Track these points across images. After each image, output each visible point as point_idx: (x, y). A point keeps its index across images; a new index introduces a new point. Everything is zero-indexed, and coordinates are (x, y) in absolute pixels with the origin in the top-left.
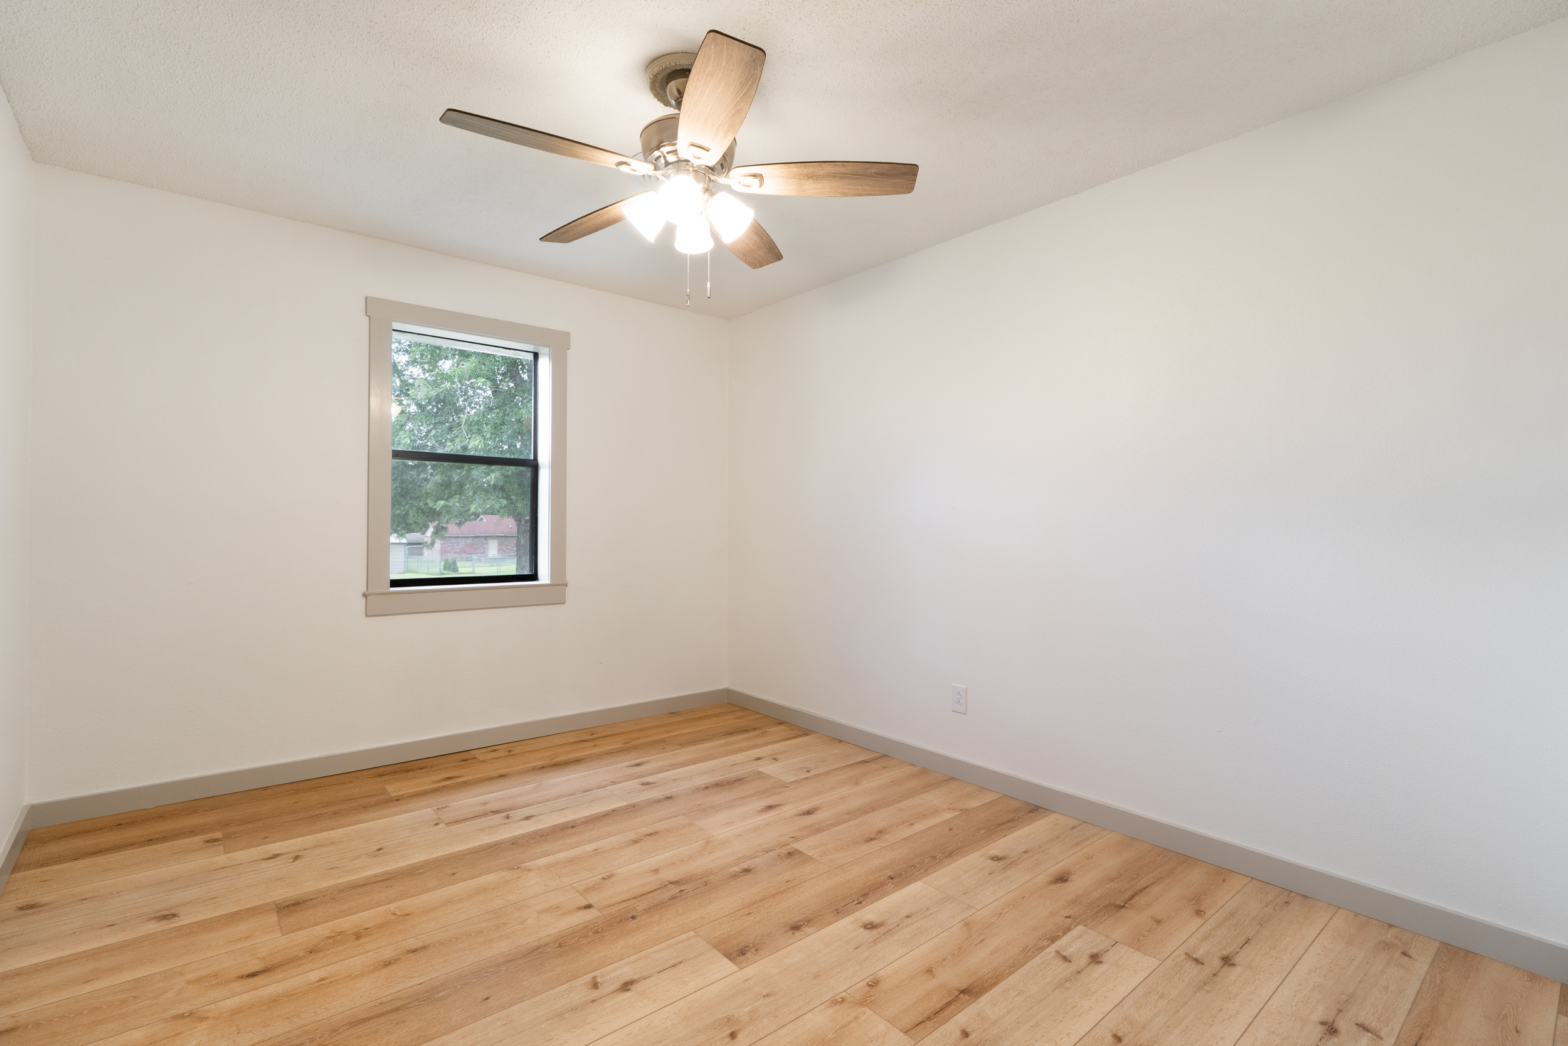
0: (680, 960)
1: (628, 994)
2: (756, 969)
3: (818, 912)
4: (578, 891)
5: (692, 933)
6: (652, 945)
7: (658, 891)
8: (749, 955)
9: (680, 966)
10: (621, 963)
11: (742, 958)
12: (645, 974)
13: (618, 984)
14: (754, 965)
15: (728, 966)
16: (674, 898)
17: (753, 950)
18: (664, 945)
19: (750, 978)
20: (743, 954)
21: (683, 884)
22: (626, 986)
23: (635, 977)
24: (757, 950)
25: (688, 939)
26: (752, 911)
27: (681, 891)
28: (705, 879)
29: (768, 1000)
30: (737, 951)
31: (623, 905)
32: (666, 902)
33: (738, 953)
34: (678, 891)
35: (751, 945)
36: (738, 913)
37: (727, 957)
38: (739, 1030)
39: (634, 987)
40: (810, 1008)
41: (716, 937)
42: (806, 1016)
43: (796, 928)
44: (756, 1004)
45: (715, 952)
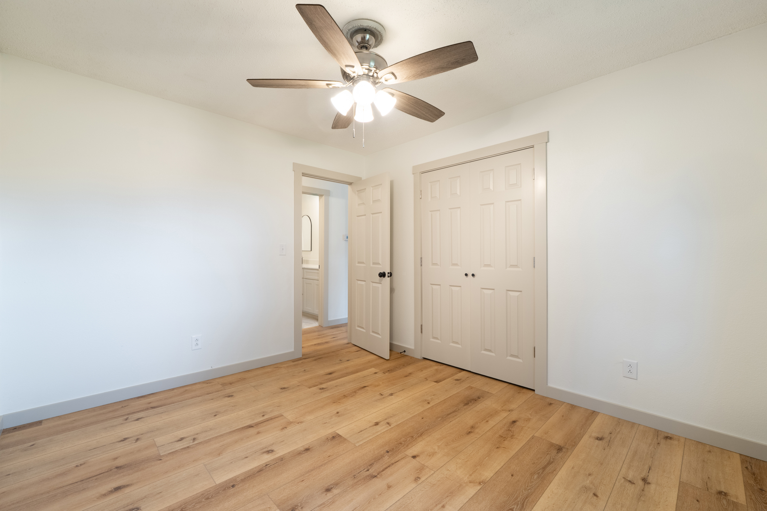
0: (360, 433)
1: (375, 421)
2: (329, 431)
3: (292, 459)
4: (427, 467)
5: (357, 445)
6: (373, 438)
7: (381, 469)
8: (331, 437)
9: (358, 431)
10: (382, 431)
11: (334, 435)
12: (372, 428)
13: (380, 424)
14: (329, 433)
15: (340, 432)
16: (371, 465)
17: (329, 439)
18: (368, 439)
19: (331, 428)
20: (334, 437)
21: (368, 476)
22: (377, 424)
23: (375, 427)
24: (327, 439)
25: (358, 442)
26: (328, 458)
27: (368, 470)
28: (356, 481)
29: (325, 422)
30: (336, 438)
31: (397, 459)
32: (374, 462)
33: (335, 437)
34: (370, 470)
35: (330, 441)
36: (335, 457)
37: (340, 435)
38: (336, 414)
39: (374, 424)
40: (311, 420)
41: (346, 443)
42: (313, 418)
43: (307, 450)
44: (329, 421)
45: (345, 437)
